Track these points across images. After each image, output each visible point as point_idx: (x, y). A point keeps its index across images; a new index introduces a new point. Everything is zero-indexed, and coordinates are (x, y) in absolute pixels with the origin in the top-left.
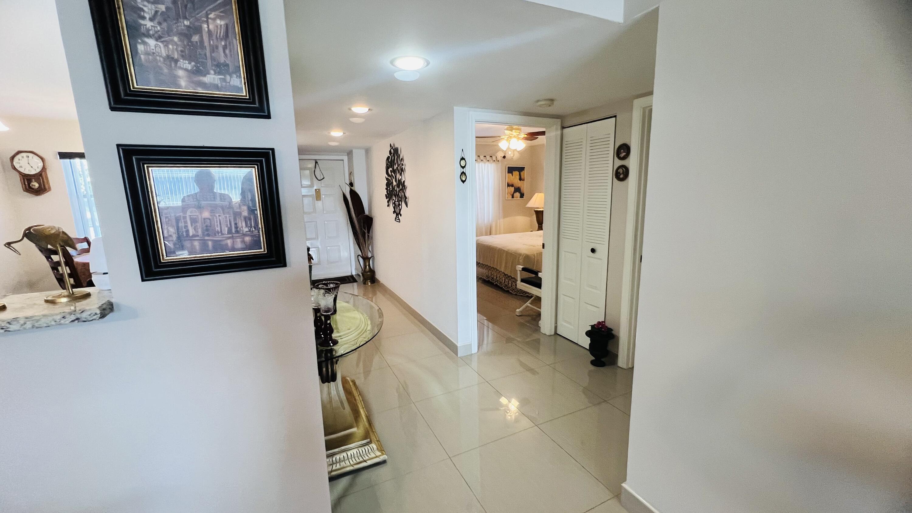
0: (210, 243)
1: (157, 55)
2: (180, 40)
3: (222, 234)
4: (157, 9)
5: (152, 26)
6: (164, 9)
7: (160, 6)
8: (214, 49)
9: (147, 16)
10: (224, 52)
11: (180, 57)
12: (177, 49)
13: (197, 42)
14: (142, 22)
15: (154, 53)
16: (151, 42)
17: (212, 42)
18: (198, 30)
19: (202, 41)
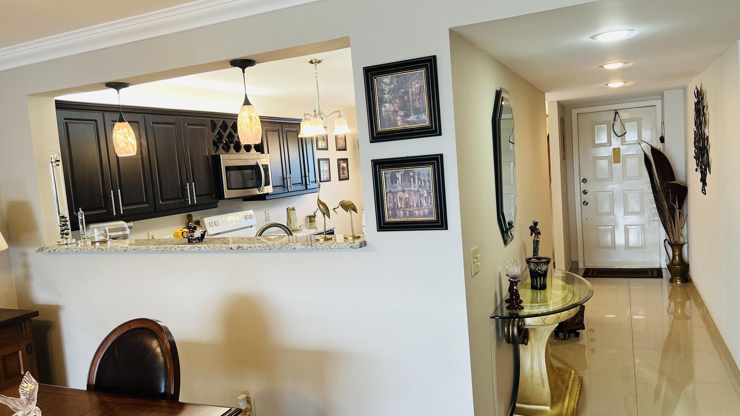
0: (408, 212)
1: (390, 111)
2: (400, 101)
3: (414, 207)
4: (390, 88)
5: (388, 97)
6: (393, 87)
7: (391, 86)
8: (414, 101)
9: (386, 92)
10: (419, 101)
11: (399, 110)
12: (398, 106)
13: (406, 99)
14: (384, 96)
15: (388, 111)
16: (387, 105)
17: (413, 98)
18: (407, 93)
19: (408, 99)
